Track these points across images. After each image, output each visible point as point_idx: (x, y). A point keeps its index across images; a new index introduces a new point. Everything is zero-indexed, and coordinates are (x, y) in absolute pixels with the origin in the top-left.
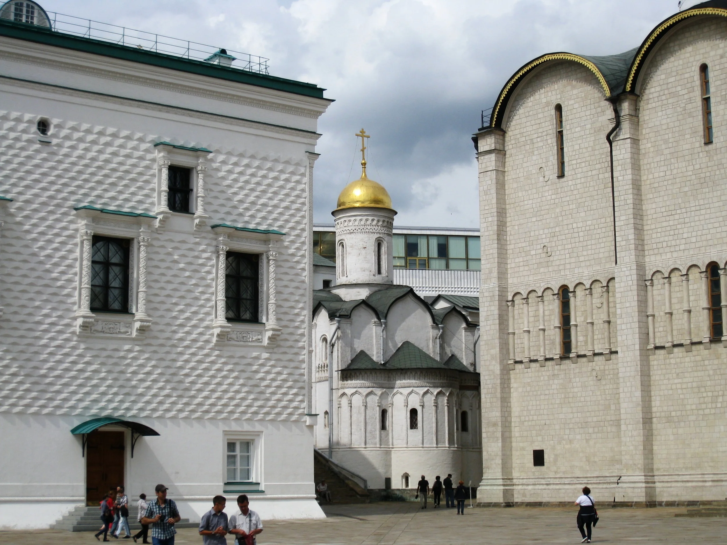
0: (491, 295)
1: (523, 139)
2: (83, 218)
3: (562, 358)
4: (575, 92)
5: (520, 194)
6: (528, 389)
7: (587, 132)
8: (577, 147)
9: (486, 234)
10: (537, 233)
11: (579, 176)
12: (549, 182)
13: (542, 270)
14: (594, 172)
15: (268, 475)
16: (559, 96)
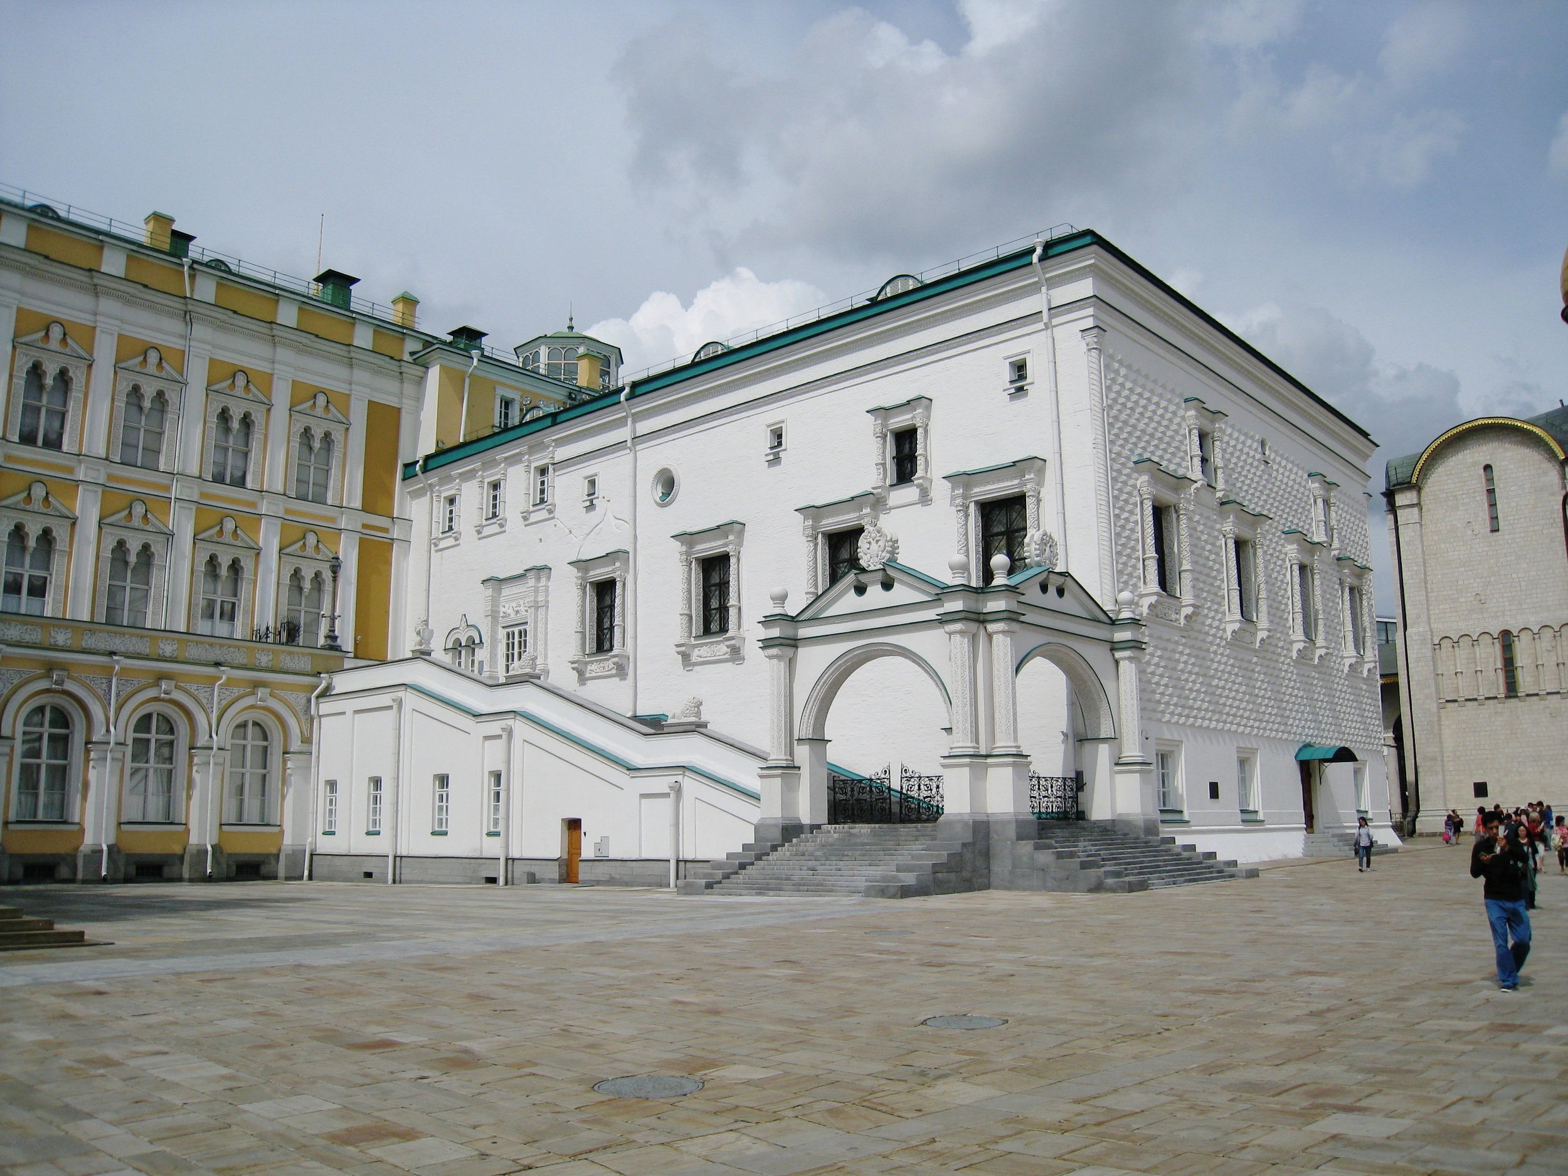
0: (1422, 638)
1: (1445, 495)
2: (1292, 543)
3: (1507, 697)
4: (1509, 454)
5: (1443, 546)
6: (1464, 726)
7: (1527, 491)
8: (1514, 504)
9: (1411, 581)
10: (1466, 582)
11: (1518, 530)
12: (1480, 536)
13: (1475, 616)
14: (1537, 528)
15: (1374, 805)
16: (1489, 457)
